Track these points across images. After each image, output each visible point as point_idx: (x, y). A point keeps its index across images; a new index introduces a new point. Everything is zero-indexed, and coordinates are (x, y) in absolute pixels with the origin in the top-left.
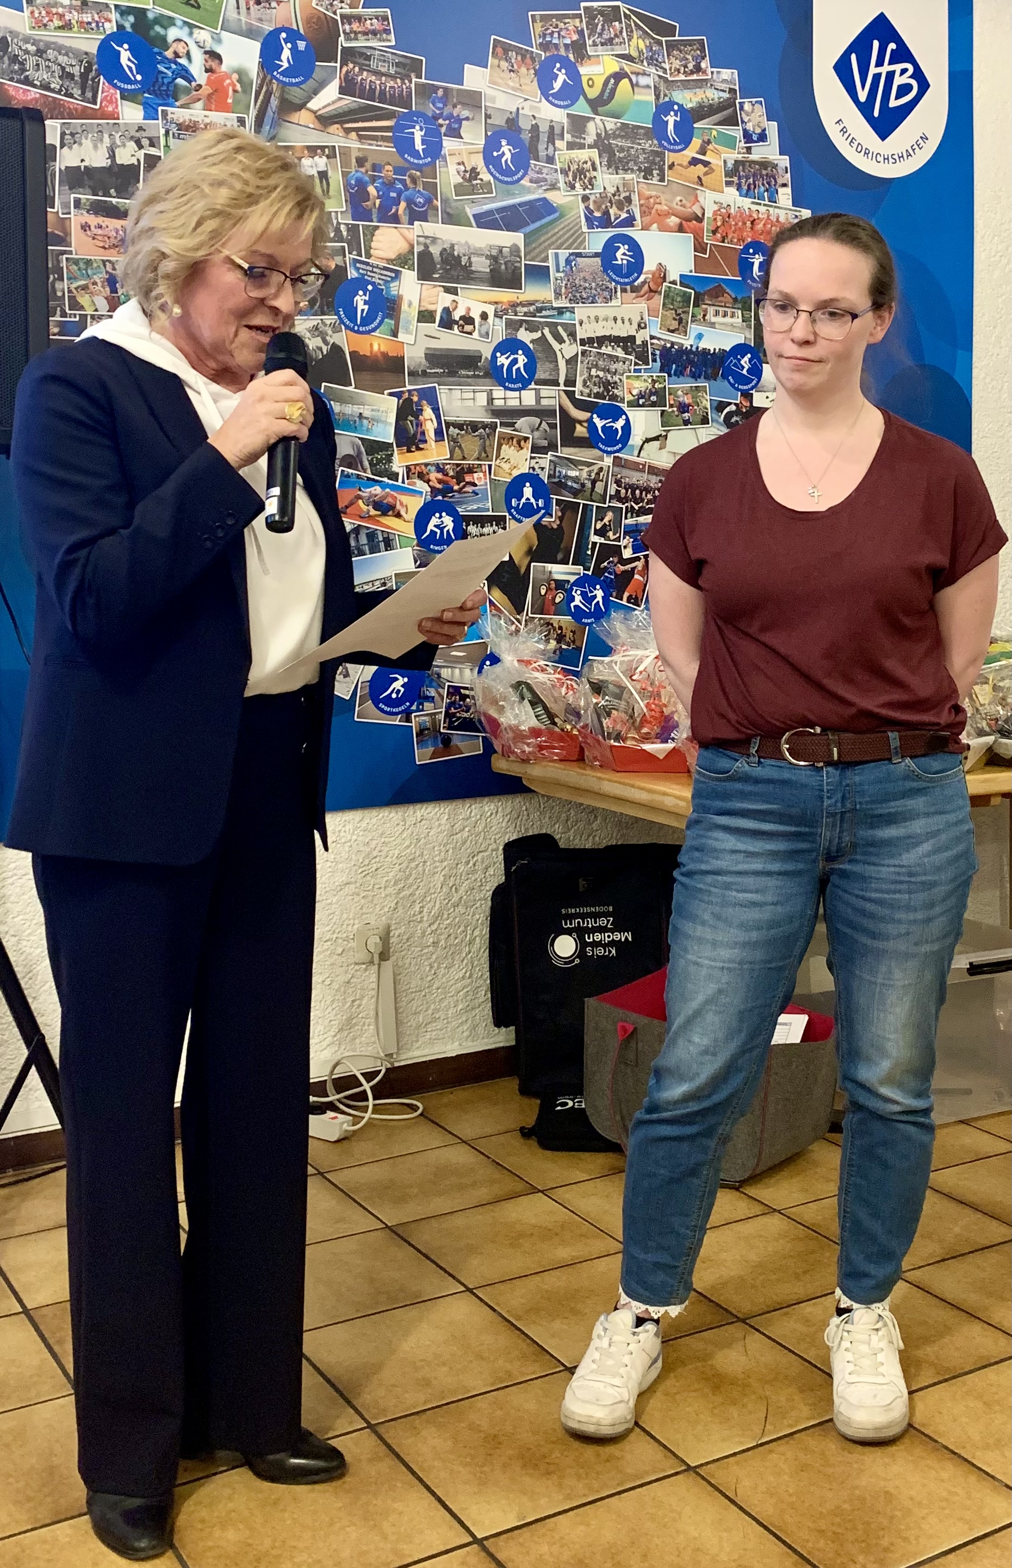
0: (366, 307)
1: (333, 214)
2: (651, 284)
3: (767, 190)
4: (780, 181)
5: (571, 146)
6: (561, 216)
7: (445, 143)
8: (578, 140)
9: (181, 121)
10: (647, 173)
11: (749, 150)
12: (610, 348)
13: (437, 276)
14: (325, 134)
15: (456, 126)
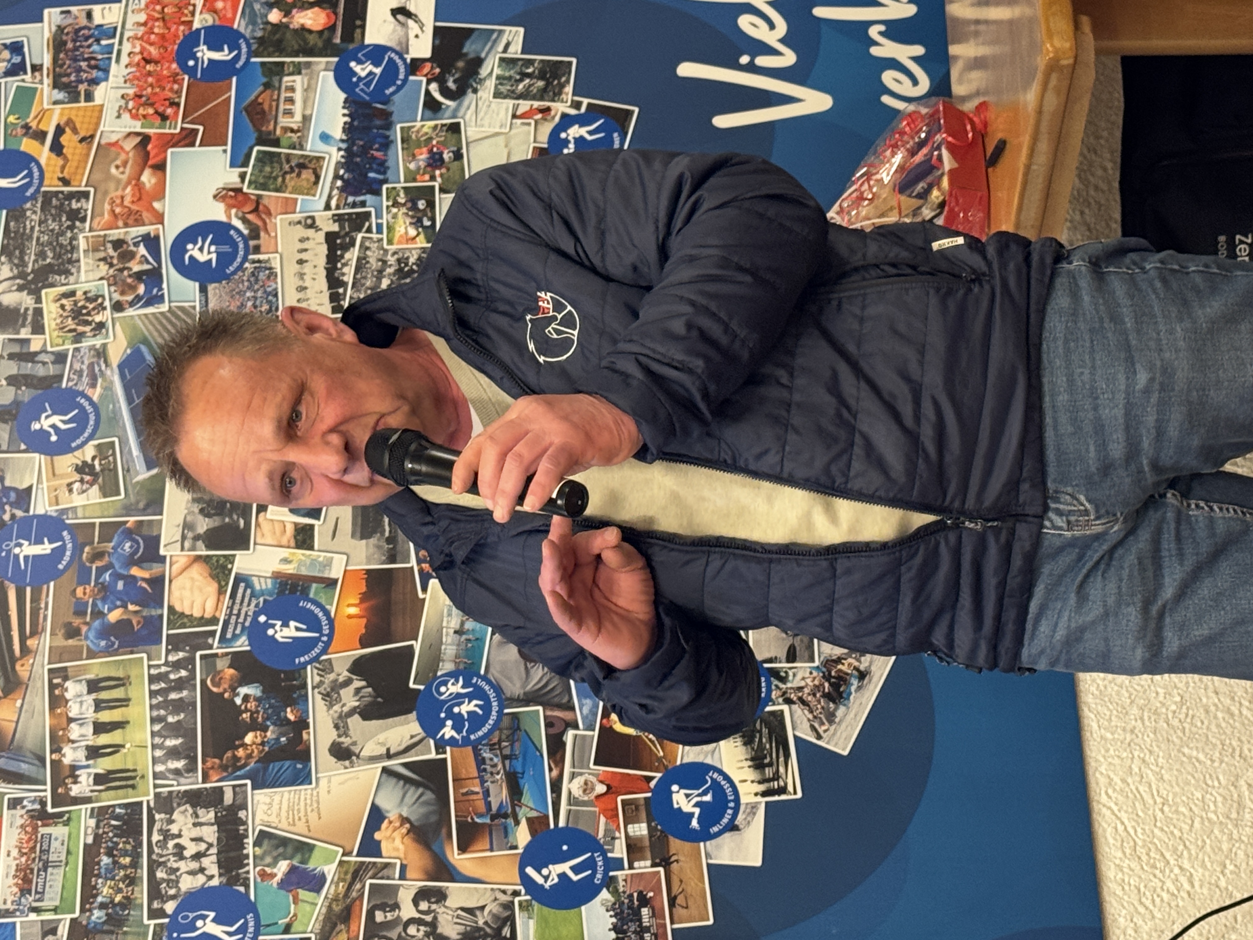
0: (292, 624)
1: (153, 672)
2: (248, 208)
3: (98, 41)
4: (83, 22)
5: (38, 328)
6: (145, 341)
7: (40, 511)
8: (29, 319)
9: (15, 890)
10: (76, 216)
11: (36, 68)
12: (345, 270)
13: (242, 522)
14: (31, 684)
15: (13, 495)
